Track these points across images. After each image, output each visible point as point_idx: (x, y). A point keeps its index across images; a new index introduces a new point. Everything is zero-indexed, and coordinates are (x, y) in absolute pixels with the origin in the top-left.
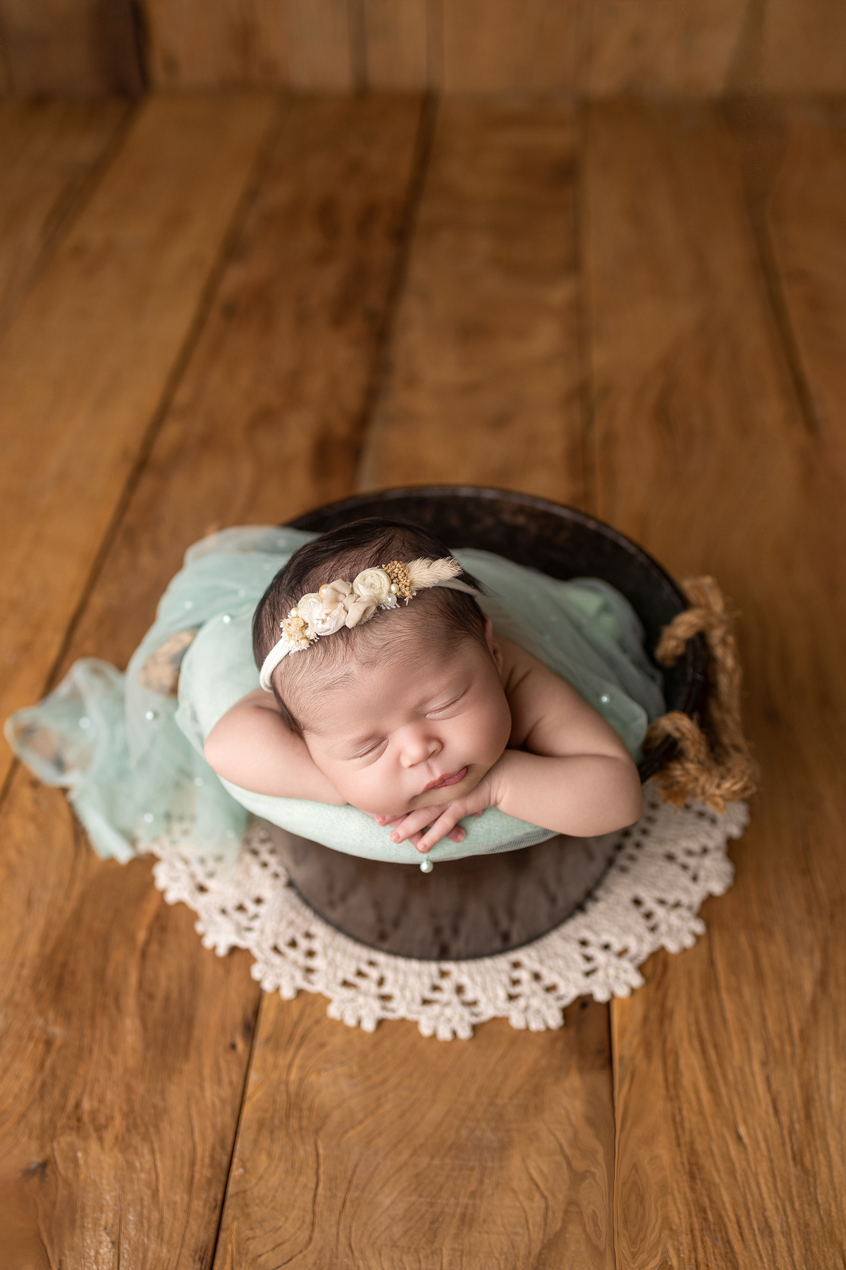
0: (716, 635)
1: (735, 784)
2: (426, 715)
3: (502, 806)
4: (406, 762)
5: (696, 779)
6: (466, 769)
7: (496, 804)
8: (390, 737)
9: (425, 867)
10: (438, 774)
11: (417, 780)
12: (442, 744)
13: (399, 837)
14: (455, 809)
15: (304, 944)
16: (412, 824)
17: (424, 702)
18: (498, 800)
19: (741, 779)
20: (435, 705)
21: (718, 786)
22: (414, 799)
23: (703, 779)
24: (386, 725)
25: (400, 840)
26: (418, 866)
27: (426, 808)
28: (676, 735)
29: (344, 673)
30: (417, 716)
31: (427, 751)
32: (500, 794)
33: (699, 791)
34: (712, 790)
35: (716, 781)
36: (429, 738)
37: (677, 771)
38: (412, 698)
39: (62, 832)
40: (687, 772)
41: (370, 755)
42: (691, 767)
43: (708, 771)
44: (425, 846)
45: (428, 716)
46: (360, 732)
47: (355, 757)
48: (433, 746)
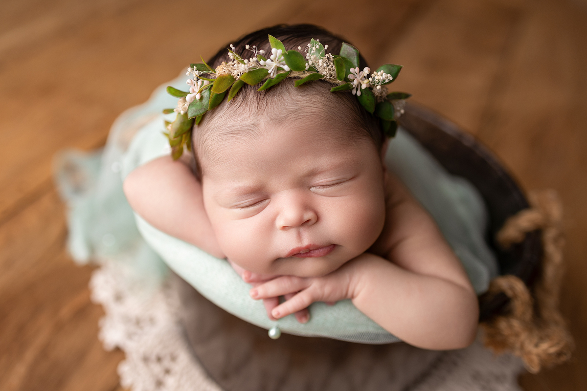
0: (550, 235)
1: (551, 346)
2: (310, 188)
3: (357, 301)
4: (280, 223)
5: (517, 335)
6: (332, 247)
7: (353, 297)
8: (273, 197)
9: (273, 333)
10: (306, 242)
11: (285, 242)
12: (318, 219)
13: (256, 294)
14: (315, 288)
15: (167, 363)
16: (273, 288)
17: (313, 174)
18: (355, 293)
19: (558, 344)
20: (320, 180)
21: (537, 345)
22: (277, 260)
23: (524, 336)
24: (274, 183)
25: (258, 297)
26: (266, 331)
27: (290, 276)
28: (510, 293)
29: (252, 123)
30: (303, 184)
31: (301, 218)
32: (358, 288)
33: (518, 345)
34: (530, 347)
35: (535, 340)
36: (306, 207)
37: (503, 324)
38: (304, 166)
39: (54, 231)
40: (511, 327)
41: (252, 209)
42: (516, 324)
43: (530, 330)
44: (279, 314)
45: (312, 189)
46: (248, 182)
47: (237, 207)
48: (309, 215)
